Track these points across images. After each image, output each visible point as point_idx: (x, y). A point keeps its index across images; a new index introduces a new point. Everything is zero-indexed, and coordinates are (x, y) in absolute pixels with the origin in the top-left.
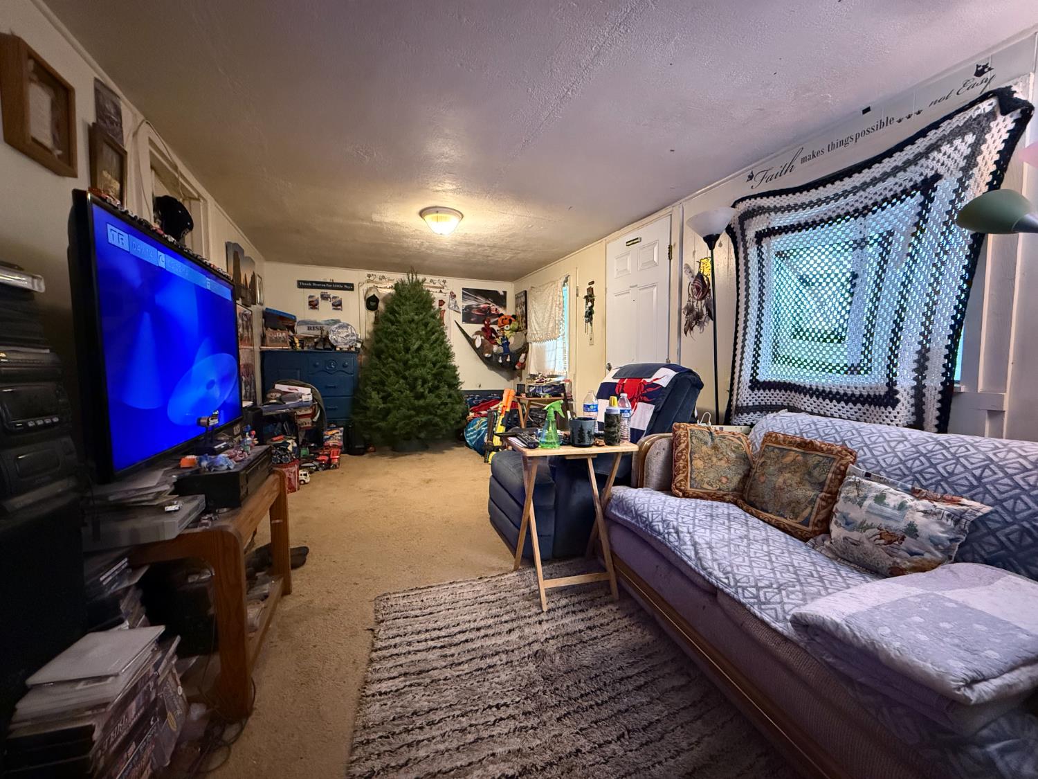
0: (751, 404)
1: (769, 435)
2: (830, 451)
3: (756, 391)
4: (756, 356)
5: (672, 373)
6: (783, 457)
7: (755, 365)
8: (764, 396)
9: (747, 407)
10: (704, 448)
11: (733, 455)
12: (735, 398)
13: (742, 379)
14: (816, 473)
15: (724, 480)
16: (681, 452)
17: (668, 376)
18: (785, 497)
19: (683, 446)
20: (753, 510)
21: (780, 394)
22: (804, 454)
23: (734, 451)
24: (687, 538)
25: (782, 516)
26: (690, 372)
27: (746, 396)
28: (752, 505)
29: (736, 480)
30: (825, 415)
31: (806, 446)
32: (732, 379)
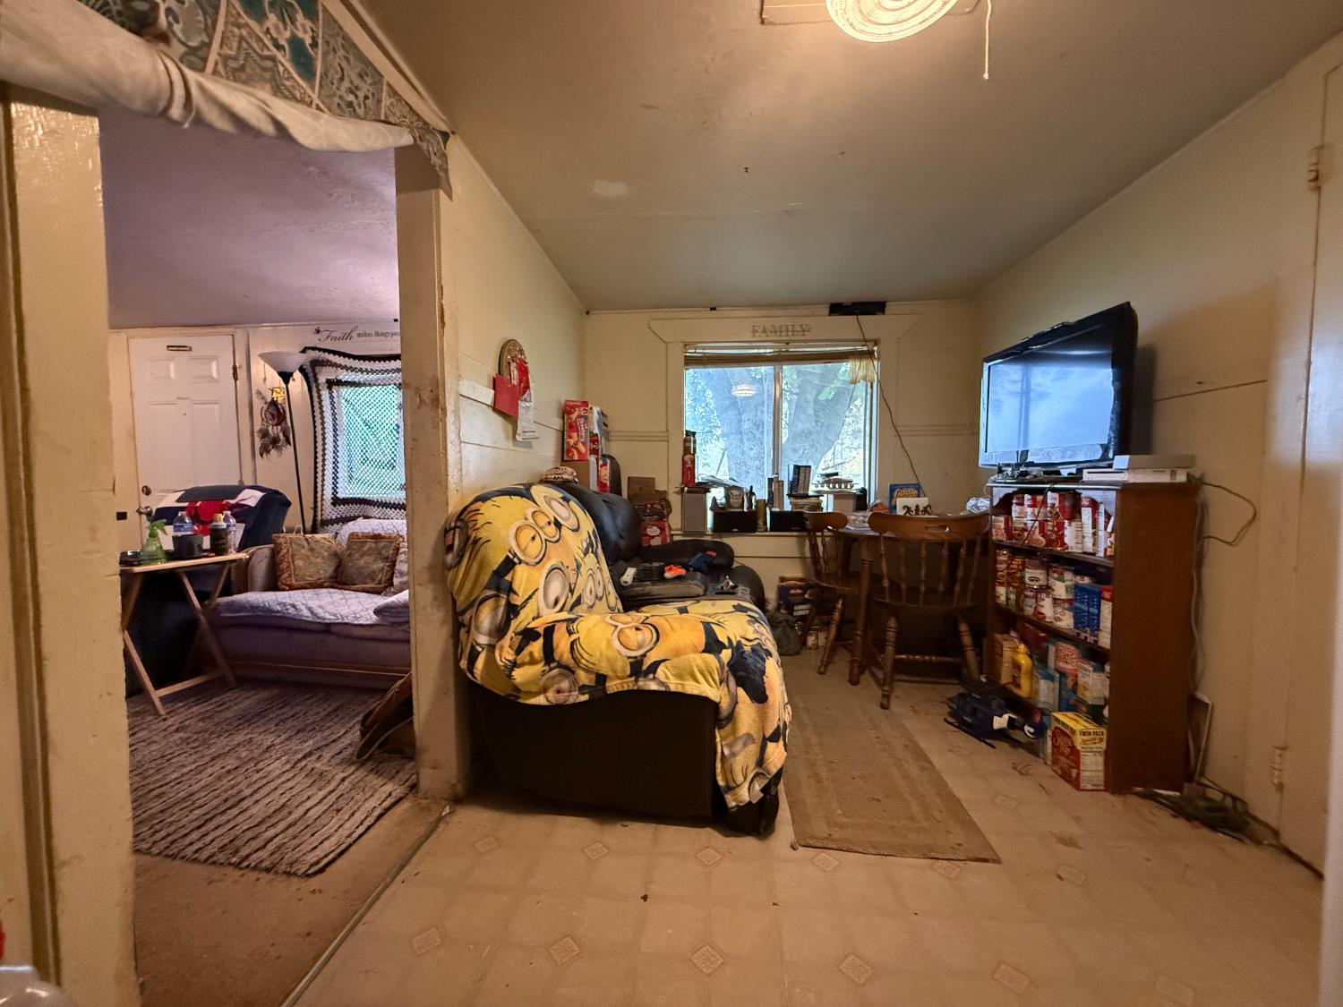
0: (334, 517)
1: (352, 535)
2: (390, 538)
3: (337, 507)
4: (335, 478)
5: (260, 494)
6: (363, 546)
7: (335, 485)
8: (343, 510)
9: (331, 519)
10: (303, 551)
11: (326, 553)
12: (319, 513)
13: (324, 497)
14: (383, 552)
15: (322, 572)
16: (284, 556)
17: (255, 497)
18: (366, 572)
19: (285, 551)
20: (346, 587)
21: (357, 507)
22: (375, 543)
23: (326, 551)
24: (303, 608)
25: (366, 584)
26: (277, 492)
27: (329, 512)
28: (345, 584)
29: (331, 570)
30: (388, 519)
31: (377, 537)
32: (315, 497)
